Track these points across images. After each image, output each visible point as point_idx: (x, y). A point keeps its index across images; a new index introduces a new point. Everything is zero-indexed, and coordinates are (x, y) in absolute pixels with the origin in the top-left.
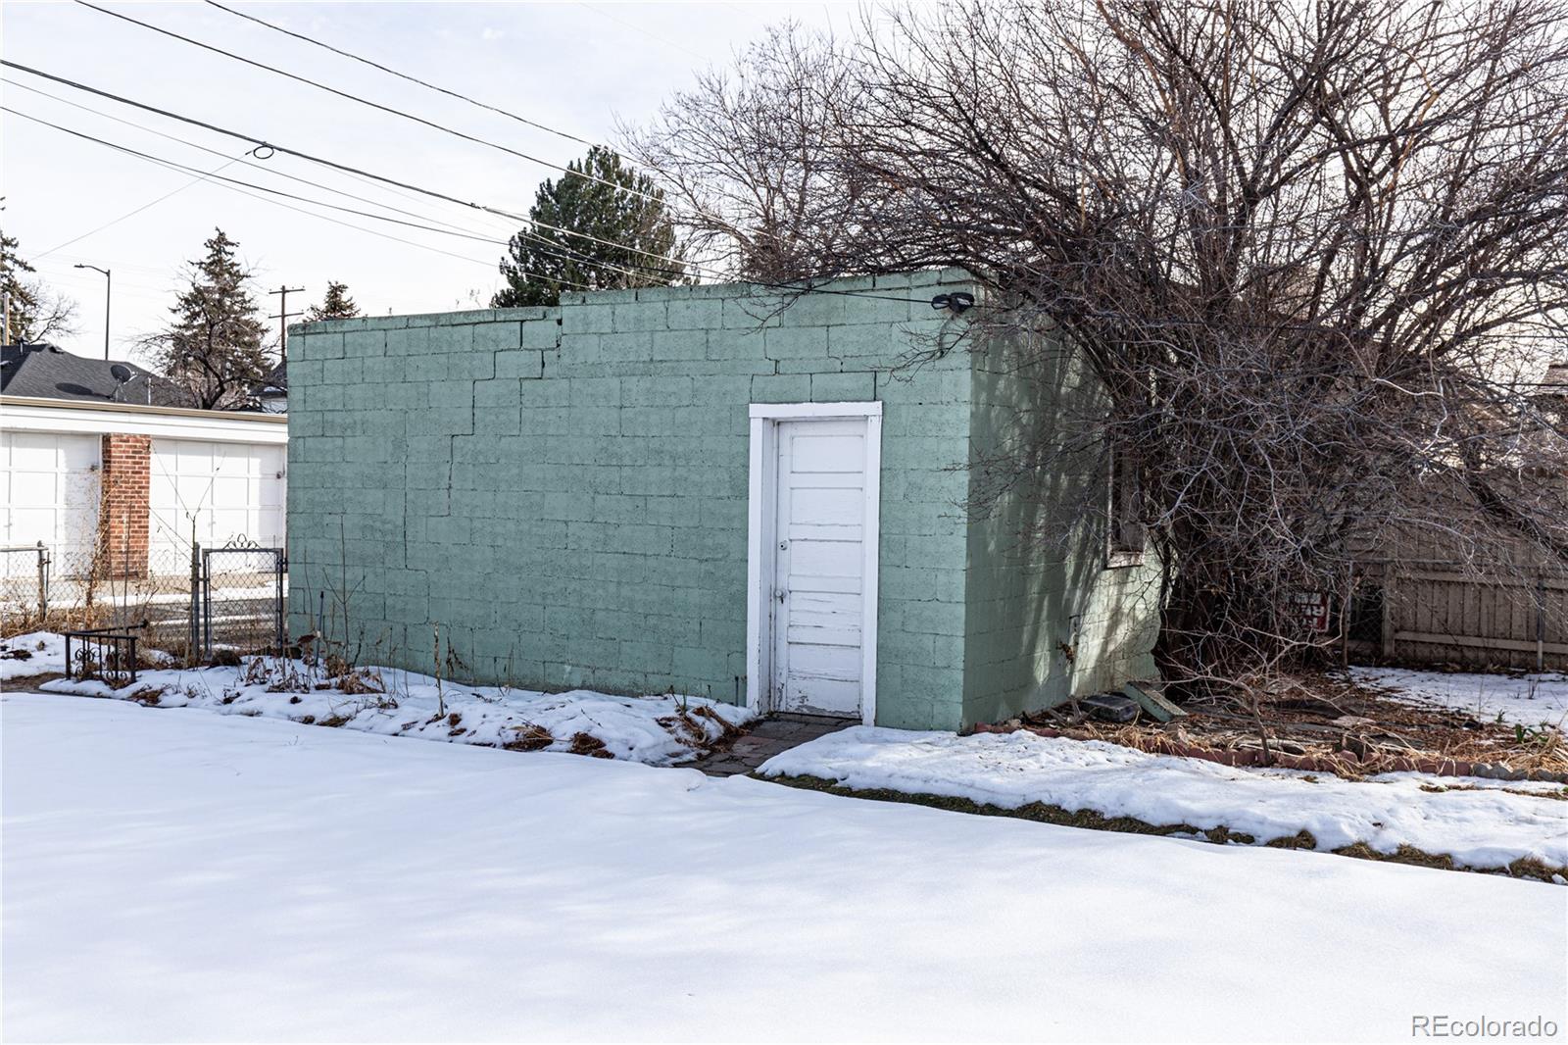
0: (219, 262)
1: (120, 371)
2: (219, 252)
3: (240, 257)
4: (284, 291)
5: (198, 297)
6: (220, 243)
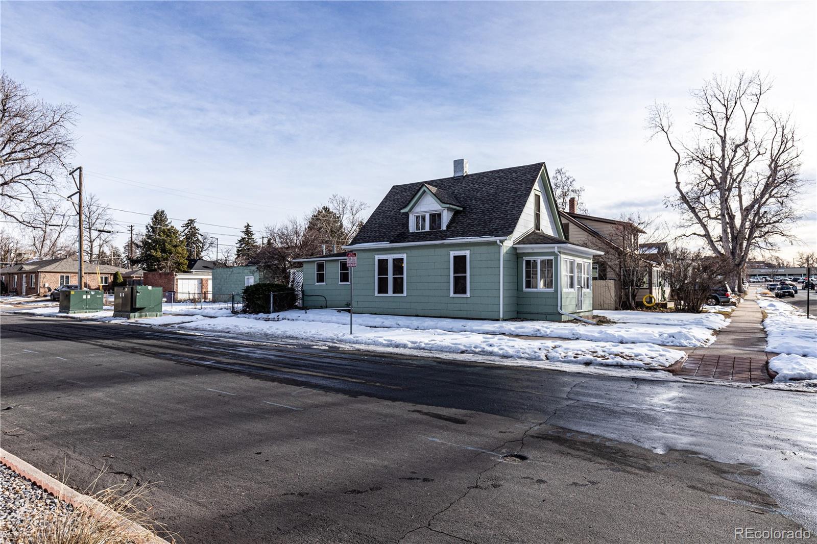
0: (248, 231)
1: (215, 263)
2: (247, 228)
4: (263, 238)
5: (243, 239)
6: (248, 226)
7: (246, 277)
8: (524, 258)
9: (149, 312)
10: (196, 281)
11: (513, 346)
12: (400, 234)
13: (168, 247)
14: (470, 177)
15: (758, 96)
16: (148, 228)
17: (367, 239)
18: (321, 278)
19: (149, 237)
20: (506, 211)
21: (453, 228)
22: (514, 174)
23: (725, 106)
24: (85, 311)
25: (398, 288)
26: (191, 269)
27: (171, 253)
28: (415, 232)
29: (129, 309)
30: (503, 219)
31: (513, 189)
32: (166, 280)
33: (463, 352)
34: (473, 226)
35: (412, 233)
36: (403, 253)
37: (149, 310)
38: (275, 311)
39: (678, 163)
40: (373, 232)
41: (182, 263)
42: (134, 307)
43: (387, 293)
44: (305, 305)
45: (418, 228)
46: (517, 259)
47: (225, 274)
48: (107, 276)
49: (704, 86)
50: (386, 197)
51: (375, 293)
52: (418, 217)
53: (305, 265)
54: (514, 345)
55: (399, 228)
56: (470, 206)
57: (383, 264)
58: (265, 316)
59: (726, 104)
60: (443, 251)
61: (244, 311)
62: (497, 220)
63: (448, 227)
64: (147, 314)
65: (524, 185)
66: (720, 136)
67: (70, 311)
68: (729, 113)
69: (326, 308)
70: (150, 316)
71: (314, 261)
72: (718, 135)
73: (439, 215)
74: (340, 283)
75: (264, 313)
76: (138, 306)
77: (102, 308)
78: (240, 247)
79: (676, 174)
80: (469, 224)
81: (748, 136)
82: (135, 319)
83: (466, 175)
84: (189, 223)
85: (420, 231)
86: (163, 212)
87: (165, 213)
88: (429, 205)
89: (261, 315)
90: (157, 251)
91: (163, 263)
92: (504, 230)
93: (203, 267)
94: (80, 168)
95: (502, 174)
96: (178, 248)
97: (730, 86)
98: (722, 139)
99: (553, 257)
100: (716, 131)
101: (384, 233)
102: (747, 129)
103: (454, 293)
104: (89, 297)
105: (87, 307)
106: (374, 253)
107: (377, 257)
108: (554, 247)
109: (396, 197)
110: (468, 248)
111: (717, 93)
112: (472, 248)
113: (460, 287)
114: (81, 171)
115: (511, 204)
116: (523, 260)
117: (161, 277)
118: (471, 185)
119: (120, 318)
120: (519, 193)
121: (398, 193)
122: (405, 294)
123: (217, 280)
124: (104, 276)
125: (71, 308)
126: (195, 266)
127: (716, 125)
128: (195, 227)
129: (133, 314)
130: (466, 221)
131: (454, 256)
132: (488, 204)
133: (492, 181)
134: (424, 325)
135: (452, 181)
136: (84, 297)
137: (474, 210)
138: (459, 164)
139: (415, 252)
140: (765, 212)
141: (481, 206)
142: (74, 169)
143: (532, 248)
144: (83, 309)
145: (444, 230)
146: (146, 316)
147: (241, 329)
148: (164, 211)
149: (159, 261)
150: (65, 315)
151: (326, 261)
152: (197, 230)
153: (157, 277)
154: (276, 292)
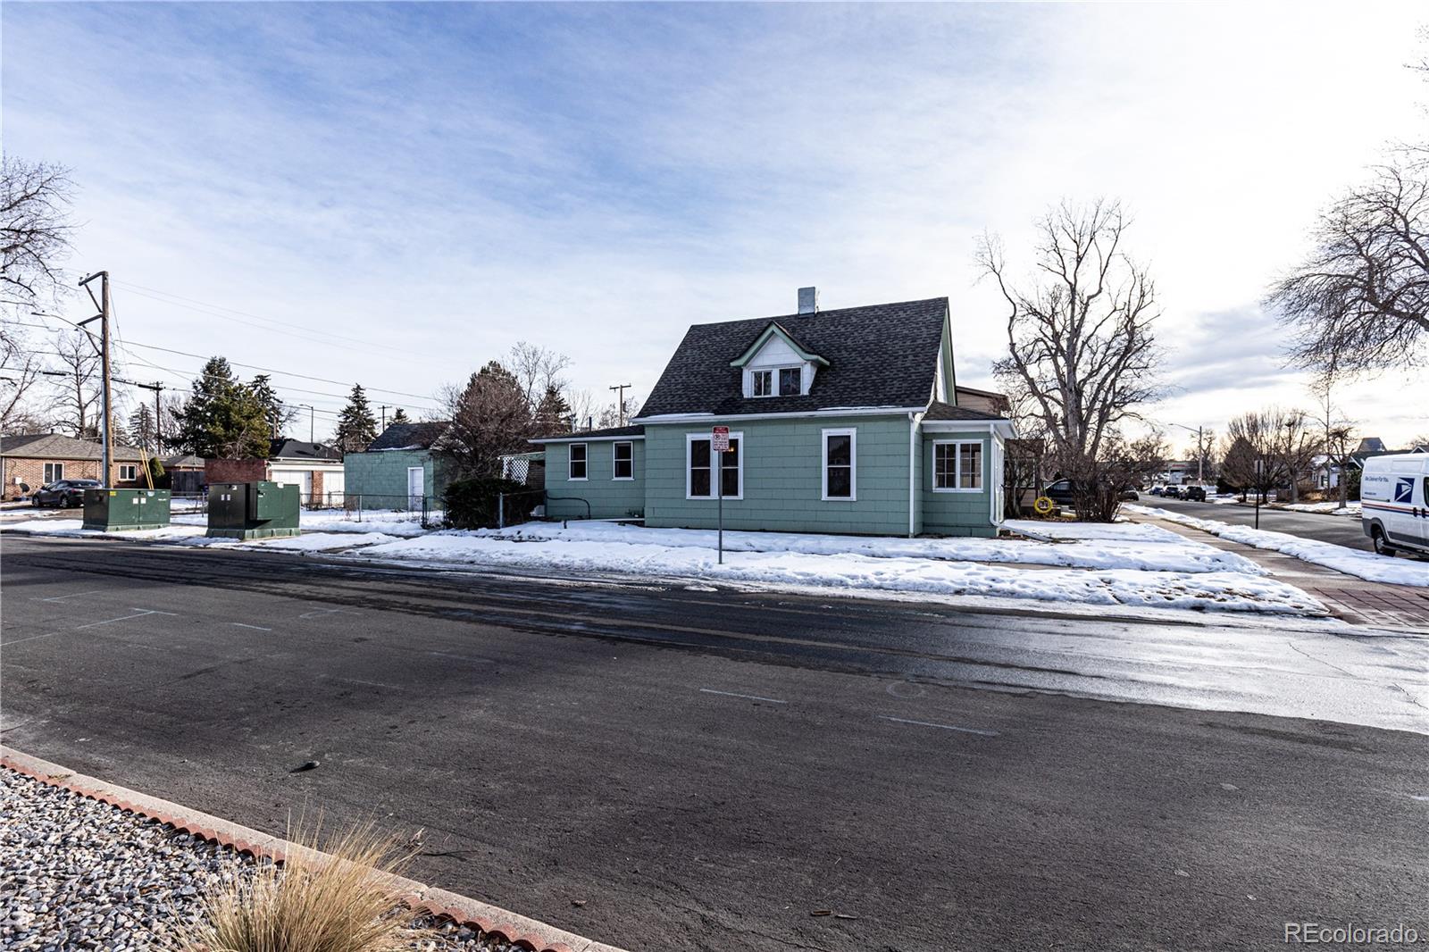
0: (358, 396)
1: (317, 446)
2: (357, 393)
3: (367, 395)
4: (384, 408)
5: (350, 410)
6: (358, 389)
7: (409, 468)
8: (934, 441)
9: (278, 527)
10: (303, 475)
11: (1039, 582)
12: (727, 400)
13: (235, 417)
14: (826, 316)
15: (1117, 232)
16: (195, 387)
17: (669, 407)
18: (579, 470)
19: (199, 401)
20: (906, 368)
21: (820, 393)
22: (901, 313)
23: (1076, 242)
24: (137, 526)
25: (729, 485)
26: (277, 455)
27: (241, 429)
28: (752, 399)
29: (242, 521)
30: (904, 380)
31: (907, 335)
32: (250, 473)
33: (958, 592)
34: (855, 390)
35: (748, 399)
36: (738, 431)
37: (280, 524)
38: (506, 525)
39: (1014, 316)
40: (676, 397)
41: (260, 446)
42: (251, 519)
43: (709, 494)
44: (549, 514)
45: (758, 392)
46: (923, 441)
47: (369, 462)
48: (133, 465)
49: (1048, 214)
50: (684, 343)
51: (685, 495)
52: (757, 376)
53: (548, 449)
54: (1039, 579)
55: (720, 391)
56: (840, 360)
57: (701, 450)
58: (493, 532)
59: (1077, 240)
60: (811, 428)
61: (447, 525)
62: (895, 382)
63: (812, 390)
64: (274, 530)
65: (924, 329)
66: (1070, 283)
67: (109, 527)
68: (1081, 253)
69: (590, 518)
70: (279, 534)
71: (567, 443)
72: (1067, 281)
73: (797, 372)
74: (615, 479)
75: (488, 528)
76: (260, 517)
77: (168, 522)
78: (345, 422)
79: (1010, 331)
80: (847, 387)
81: (1102, 286)
82: (253, 541)
83: (818, 313)
84: (257, 381)
85: (762, 396)
86: (222, 361)
87: (226, 363)
88: (779, 355)
89: (483, 531)
90: (215, 425)
91: (229, 445)
92: (913, 397)
93: (297, 452)
94: (104, 274)
95: (880, 313)
96: (252, 420)
97: (1082, 218)
98: (1071, 287)
99: (982, 440)
100: (1064, 276)
101: (696, 398)
102: (1102, 276)
103: (829, 495)
104: (143, 501)
105: (141, 518)
106: (684, 430)
107: (690, 437)
108: (988, 426)
109: (702, 343)
110: (854, 424)
111: (1066, 223)
112: (861, 424)
113: (839, 484)
114: (104, 279)
115: (911, 357)
116: (932, 444)
117: (239, 467)
118: (832, 328)
119: (224, 539)
120: (920, 341)
121: (704, 337)
122: (741, 496)
123: (355, 474)
124: (128, 466)
125: (110, 521)
126: (283, 450)
127: (1064, 268)
128: (267, 389)
129: (251, 531)
130: (840, 382)
131: (829, 437)
132: (870, 356)
133: (867, 322)
134: (798, 546)
135: (796, 321)
136: (135, 501)
137: (849, 366)
138: (807, 294)
139: (759, 431)
140: (1123, 387)
141: (859, 359)
142: (90, 276)
143: (948, 426)
144: (132, 523)
145: (806, 396)
146: (272, 534)
147: (494, 556)
148: (224, 360)
149: (221, 441)
150: (100, 533)
151: (588, 442)
152: (272, 392)
153: (231, 467)
154: (507, 492)
